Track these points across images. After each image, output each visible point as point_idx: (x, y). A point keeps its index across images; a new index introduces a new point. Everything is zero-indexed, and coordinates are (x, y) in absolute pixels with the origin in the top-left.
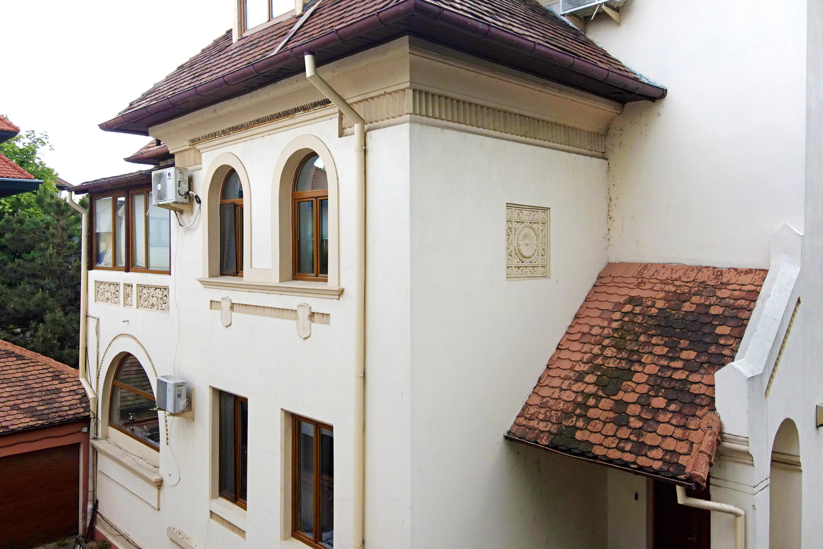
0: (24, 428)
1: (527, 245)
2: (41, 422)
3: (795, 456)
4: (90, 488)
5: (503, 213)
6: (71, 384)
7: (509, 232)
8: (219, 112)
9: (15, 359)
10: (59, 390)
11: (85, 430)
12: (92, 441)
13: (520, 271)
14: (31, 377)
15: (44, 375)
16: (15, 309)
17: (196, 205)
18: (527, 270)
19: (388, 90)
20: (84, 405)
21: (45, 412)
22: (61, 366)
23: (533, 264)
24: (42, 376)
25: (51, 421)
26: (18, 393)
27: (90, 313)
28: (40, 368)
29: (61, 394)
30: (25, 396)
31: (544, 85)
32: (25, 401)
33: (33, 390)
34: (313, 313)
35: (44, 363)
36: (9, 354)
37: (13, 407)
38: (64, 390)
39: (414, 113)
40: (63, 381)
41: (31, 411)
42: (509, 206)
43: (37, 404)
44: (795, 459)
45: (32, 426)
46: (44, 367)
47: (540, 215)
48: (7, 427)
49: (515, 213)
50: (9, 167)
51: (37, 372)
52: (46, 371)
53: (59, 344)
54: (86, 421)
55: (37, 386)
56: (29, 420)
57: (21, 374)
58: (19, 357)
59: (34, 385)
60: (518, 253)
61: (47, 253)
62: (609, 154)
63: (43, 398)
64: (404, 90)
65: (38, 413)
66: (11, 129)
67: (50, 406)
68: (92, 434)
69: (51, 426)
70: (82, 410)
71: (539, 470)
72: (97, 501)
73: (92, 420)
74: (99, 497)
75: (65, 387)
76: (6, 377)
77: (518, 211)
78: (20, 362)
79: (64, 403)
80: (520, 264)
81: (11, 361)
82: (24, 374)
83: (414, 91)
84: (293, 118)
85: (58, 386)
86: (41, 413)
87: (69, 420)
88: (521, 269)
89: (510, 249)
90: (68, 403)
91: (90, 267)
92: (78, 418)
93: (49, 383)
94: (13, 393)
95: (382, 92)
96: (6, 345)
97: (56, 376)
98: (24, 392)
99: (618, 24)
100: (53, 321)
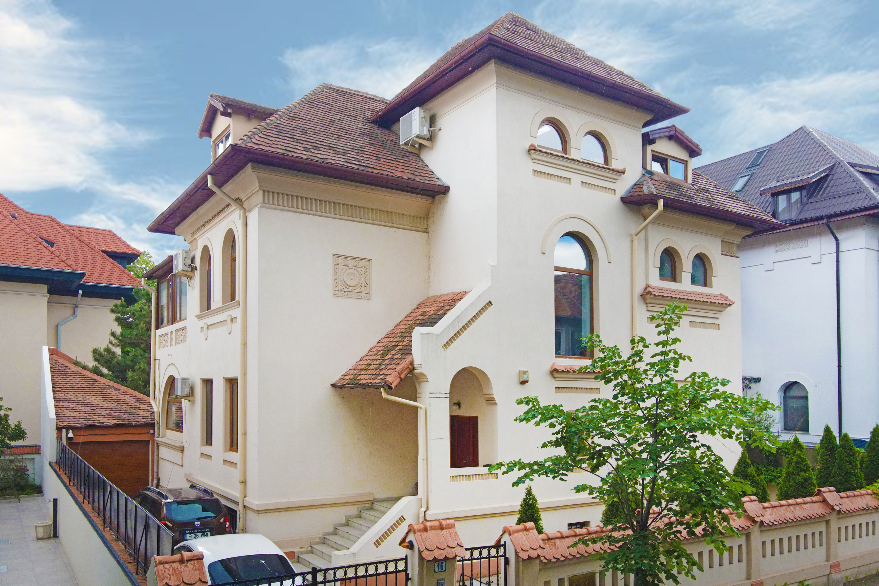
0: (113, 424)
1: (352, 279)
2: (123, 423)
3: (491, 394)
4: (155, 470)
5: (330, 260)
6: (146, 406)
7: (337, 271)
8: (199, 214)
9: (114, 390)
10: (139, 409)
11: (152, 432)
12: (156, 438)
13: (345, 294)
14: (122, 400)
15: (130, 400)
16: (118, 363)
17: (196, 271)
18: (352, 293)
19: (254, 192)
20: (153, 417)
21: (127, 418)
22: (142, 396)
23: (356, 291)
24: (129, 400)
25: (130, 423)
26: (113, 407)
27: (157, 358)
28: (129, 396)
29: (139, 411)
30: (116, 409)
31: (357, 187)
32: (116, 412)
33: (121, 407)
34: (233, 318)
35: (132, 393)
36: (110, 387)
37: (107, 414)
38: (141, 408)
39: (264, 203)
40: (142, 404)
41: (119, 417)
42: (335, 255)
43: (123, 414)
44: (491, 396)
45: (118, 424)
46: (131, 396)
47: (363, 263)
48: (103, 423)
49: (341, 261)
50: (130, 278)
51: (127, 398)
52: (132, 398)
53: (143, 384)
54: (152, 426)
55: (124, 405)
56: (117, 421)
57: (116, 398)
58: (116, 389)
59: (123, 405)
60: (344, 283)
61: (140, 326)
62: (430, 230)
63: (127, 411)
64: (258, 191)
65: (123, 418)
66: (134, 252)
67: (131, 416)
68: (156, 434)
69: (130, 426)
70: (151, 420)
71: (362, 411)
72: (159, 478)
73: (156, 425)
74: (161, 476)
75: (142, 407)
76: (106, 399)
77: (344, 259)
78: (117, 392)
79: (140, 415)
80: (346, 290)
81: (112, 392)
82: (118, 398)
83: (264, 191)
84: (225, 212)
85: (138, 406)
86: (125, 418)
87: (141, 423)
88: (347, 292)
89: (337, 280)
90: (142, 415)
91: (157, 327)
92: (147, 423)
93: (132, 404)
94: (109, 407)
95: (251, 193)
96: (109, 382)
97: (138, 401)
98: (116, 407)
99: (432, 148)
100: (140, 368)
